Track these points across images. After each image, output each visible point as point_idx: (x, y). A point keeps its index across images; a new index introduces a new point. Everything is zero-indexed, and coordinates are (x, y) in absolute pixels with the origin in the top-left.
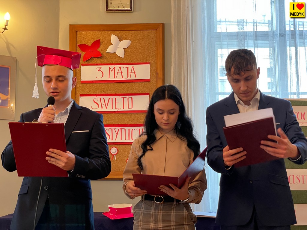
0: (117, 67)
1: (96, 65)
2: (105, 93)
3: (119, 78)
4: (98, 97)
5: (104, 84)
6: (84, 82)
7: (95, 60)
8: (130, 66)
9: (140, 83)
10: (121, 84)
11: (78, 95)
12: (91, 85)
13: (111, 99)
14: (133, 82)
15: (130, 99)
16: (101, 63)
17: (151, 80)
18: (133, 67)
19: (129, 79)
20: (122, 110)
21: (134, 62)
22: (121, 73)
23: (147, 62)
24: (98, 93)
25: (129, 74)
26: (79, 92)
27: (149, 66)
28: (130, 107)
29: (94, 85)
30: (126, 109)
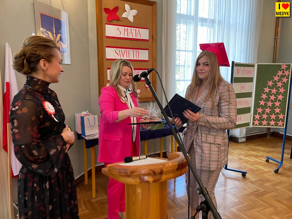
0: (129, 28)
1: (116, 25)
2: (122, 46)
3: (130, 37)
4: (118, 49)
5: (121, 40)
6: (108, 37)
7: (114, 22)
8: (137, 29)
9: (143, 42)
10: (131, 41)
11: (104, 46)
12: (113, 39)
13: (126, 51)
14: (139, 40)
15: (137, 52)
16: (118, 24)
17: (149, 40)
18: (139, 30)
19: (136, 38)
20: (133, 59)
21: (139, 27)
22: (132, 33)
23: (147, 27)
24: (117, 46)
25: (137, 34)
26: (105, 44)
27: (148, 30)
28: (137, 57)
29: (115, 40)
30: (135, 59)
